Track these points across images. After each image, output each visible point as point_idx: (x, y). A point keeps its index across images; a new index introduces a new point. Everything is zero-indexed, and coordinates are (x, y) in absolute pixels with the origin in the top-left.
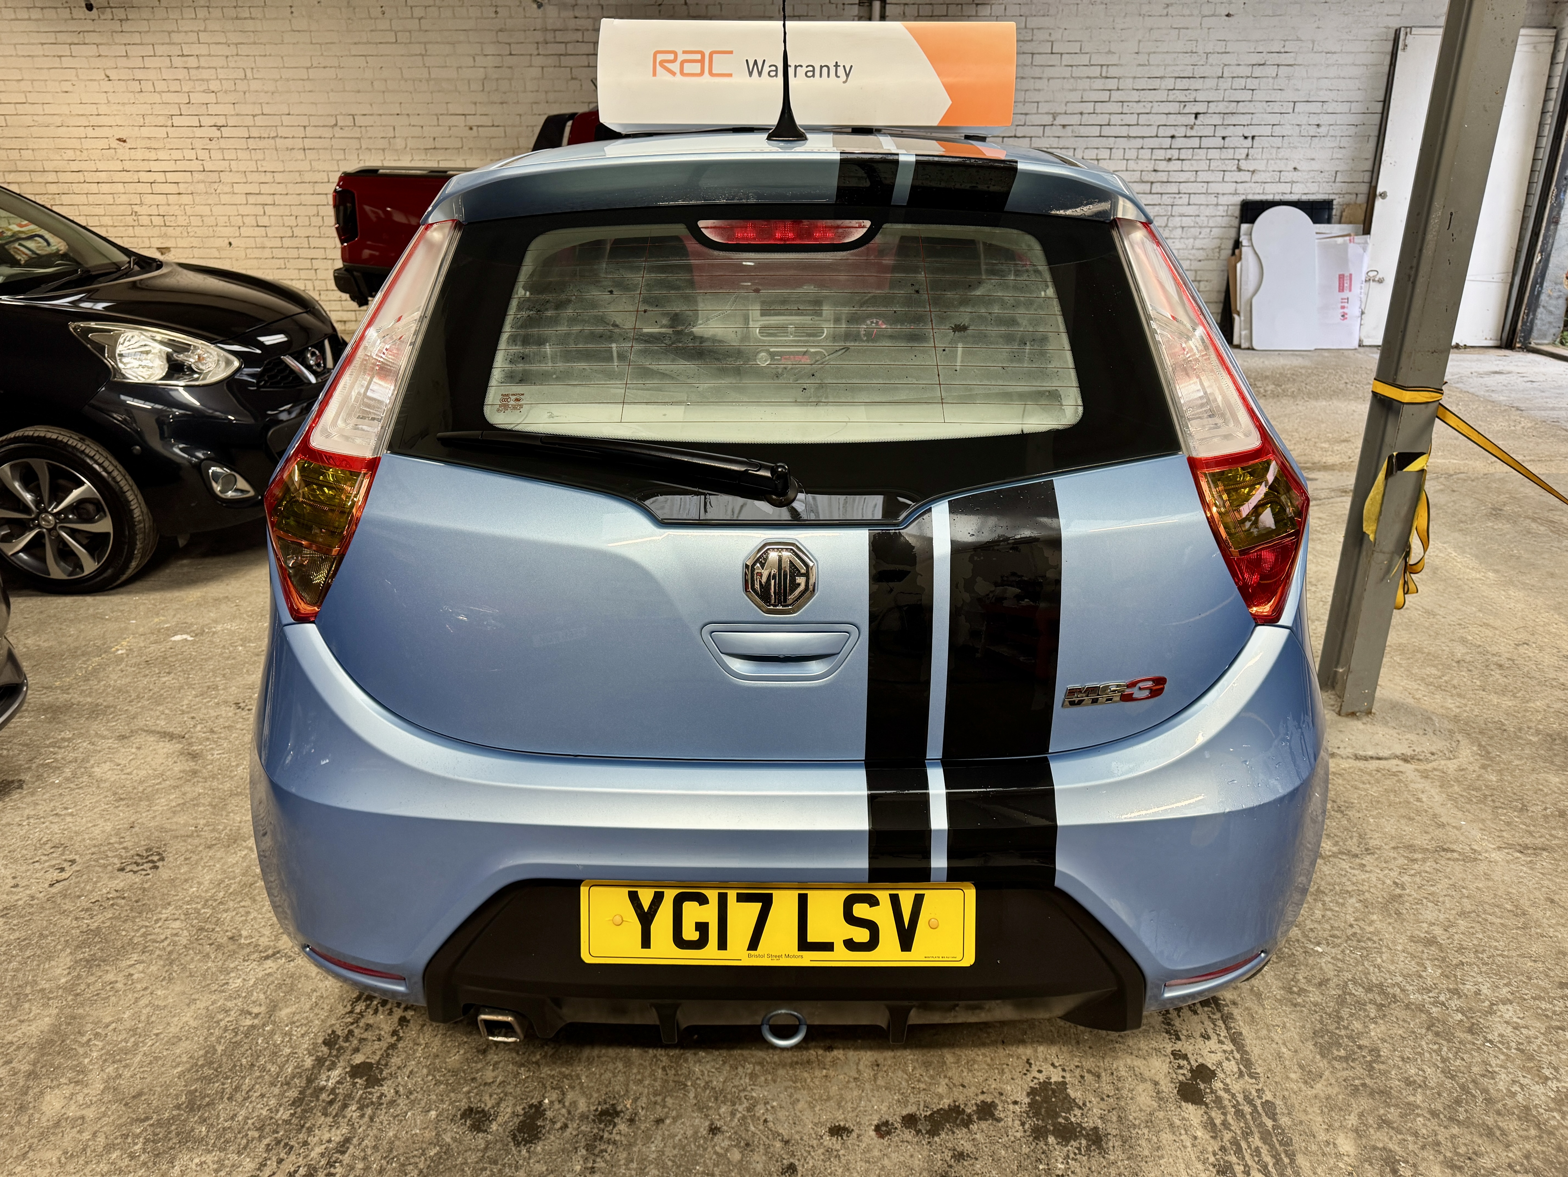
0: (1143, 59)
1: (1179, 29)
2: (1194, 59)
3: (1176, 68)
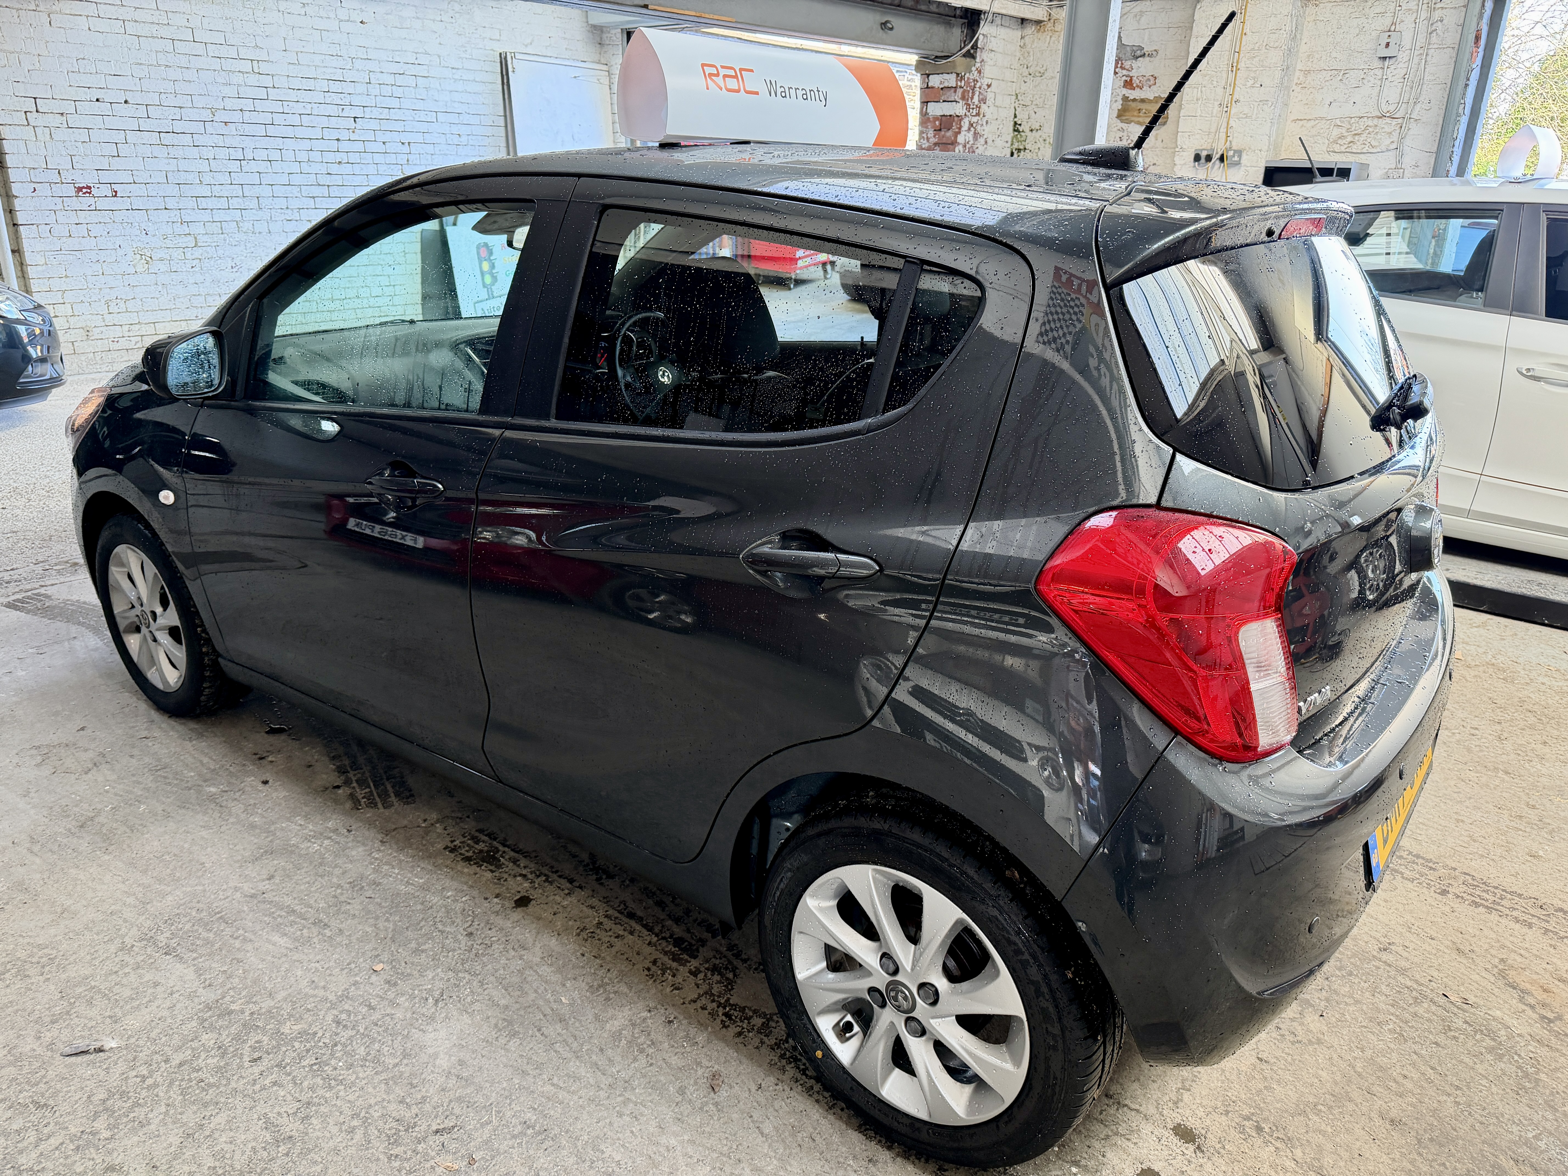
0: (292, 57)
1: (320, 30)
2: (341, 62)
3: (326, 70)
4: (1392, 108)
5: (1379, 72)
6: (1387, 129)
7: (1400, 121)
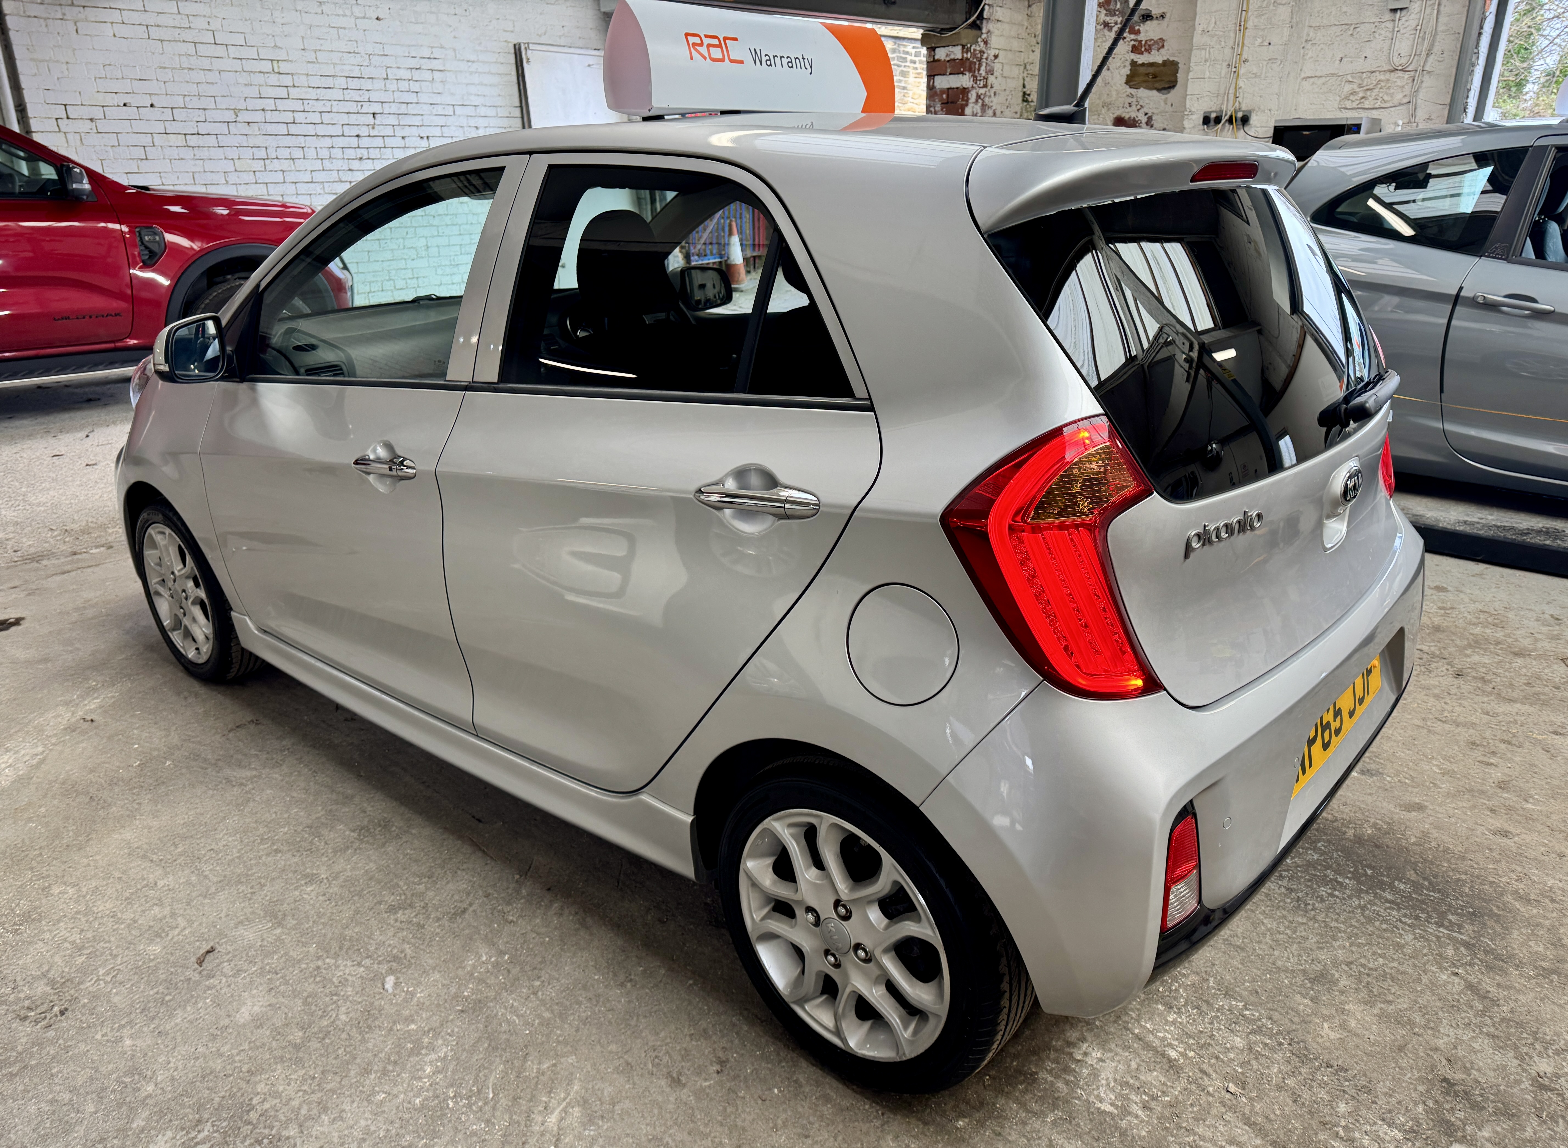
0: (311, 56)
1: (338, 28)
2: (358, 60)
3: (344, 67)
4: (1403, 61)
5: (1390, 25)
6: (1399, 83)
7: (1412, 73)
